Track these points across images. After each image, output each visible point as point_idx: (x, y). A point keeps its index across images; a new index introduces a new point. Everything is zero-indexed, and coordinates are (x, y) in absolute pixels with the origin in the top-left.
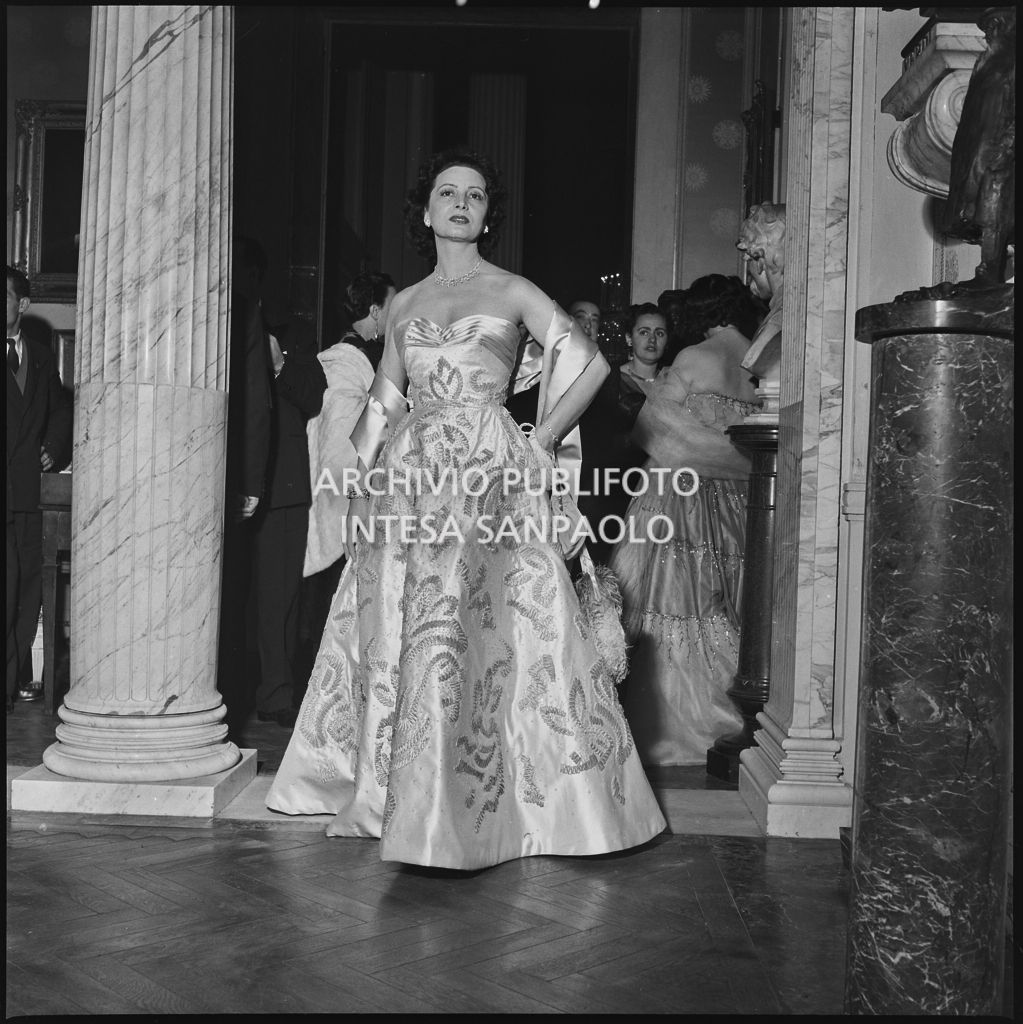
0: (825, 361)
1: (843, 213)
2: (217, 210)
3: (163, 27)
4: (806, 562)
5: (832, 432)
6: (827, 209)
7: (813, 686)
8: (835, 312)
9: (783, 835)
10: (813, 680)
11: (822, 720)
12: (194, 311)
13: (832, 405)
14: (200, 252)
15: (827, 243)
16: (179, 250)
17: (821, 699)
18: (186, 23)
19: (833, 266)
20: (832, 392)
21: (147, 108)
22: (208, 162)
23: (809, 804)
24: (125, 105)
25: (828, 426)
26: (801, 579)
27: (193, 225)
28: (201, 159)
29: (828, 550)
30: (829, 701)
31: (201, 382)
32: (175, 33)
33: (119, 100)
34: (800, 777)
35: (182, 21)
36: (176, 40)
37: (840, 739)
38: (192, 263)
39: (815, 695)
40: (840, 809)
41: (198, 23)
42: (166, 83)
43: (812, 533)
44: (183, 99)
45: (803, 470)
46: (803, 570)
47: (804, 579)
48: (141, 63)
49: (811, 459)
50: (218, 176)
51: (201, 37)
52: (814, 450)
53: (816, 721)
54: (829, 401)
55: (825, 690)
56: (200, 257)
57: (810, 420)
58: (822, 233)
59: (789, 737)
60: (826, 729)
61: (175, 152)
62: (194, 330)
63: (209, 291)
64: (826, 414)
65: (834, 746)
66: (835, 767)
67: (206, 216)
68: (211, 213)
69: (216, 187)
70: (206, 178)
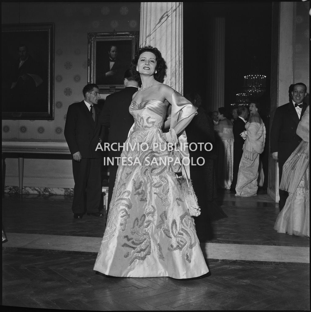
2: (180, 70)
3: (165, 13)
16: (171, 82)
18: (172, 12)
21: (161, 39)
22: (178, 55)
24: (154, 38)
27: (175, 75)
28: (176, 54)
32: (169, 15)
33: (152, 37)
35: (170, 11)
36: (169, 17)
41: (175, 12)
42: (166, 31)
44: (171, 35)
48: (159, 25)
50: (181, 59)
51: (176, 16)
56: (177, 84)
61: (169, 52)
67: (178, 72)
68: (179, 70)
69: (180, 62)
70: (178, 60)
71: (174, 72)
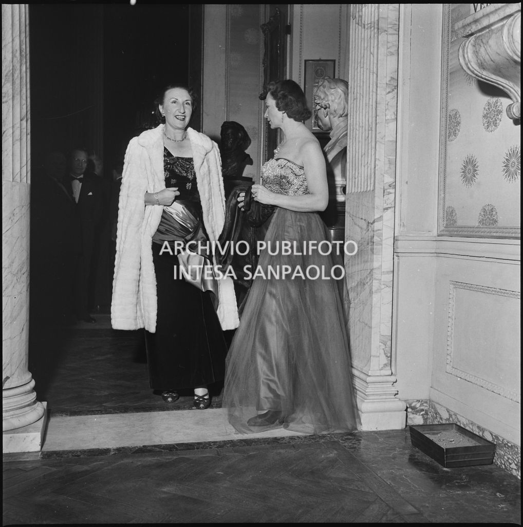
0: (386, 169)
1: (395, 87)
2: (24, 69)
4: (377, 280)
5: (390, 208)
6: (387, 84)
7: (381, 347)
8: (391, 141)
9: (370, 430)
10: (381, 344)
11: (385, 365)
12: (13, 133)
13: (389, 193)
14: (15, 95)
15: (387, 102)
17: (385, 354)
19: (390, 115)
20: (390, 186)
22: (18, 37)
23: (382, 412)
25: (387, 205)
26: (374, 289)
27: (11, 78)
28: (14, 35)
29: (388, 272)
30: (389, 355)
31: (18, 178)
34: (376, 397)
37: (395, 375)
38: (11, 102)
39: (382, 352)
40: (397, 413)
43: (380, 264)
45: (375, 229)
46: (375, 284)
47: (376, 289)
49: (380, 223)
50: (24, 47)
52: (381, 218)
53: (383, 366)
54: (388, 191)
55: (387, 349)
56: (16, 98)
57: (379, 201)
58: (384, 97)
59: (369, 376)
60: (388, 370)
62: (13, 145)
63: (21, 120)
64: (387, 198)
65: (393, 379)
66: (394, 390)
67: (18, 72)
68: (21, 70)
69: (23, 53)
70: (17, 47)
71: (9, 71)
